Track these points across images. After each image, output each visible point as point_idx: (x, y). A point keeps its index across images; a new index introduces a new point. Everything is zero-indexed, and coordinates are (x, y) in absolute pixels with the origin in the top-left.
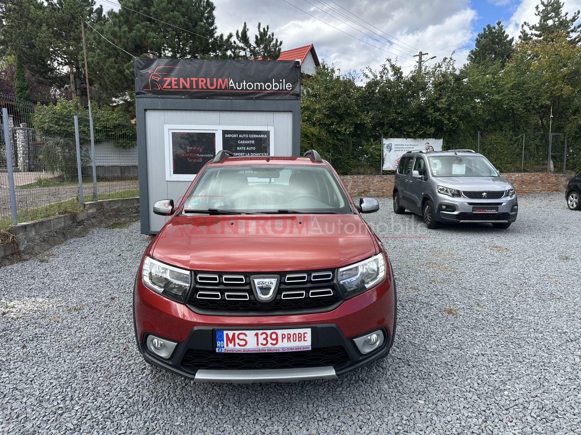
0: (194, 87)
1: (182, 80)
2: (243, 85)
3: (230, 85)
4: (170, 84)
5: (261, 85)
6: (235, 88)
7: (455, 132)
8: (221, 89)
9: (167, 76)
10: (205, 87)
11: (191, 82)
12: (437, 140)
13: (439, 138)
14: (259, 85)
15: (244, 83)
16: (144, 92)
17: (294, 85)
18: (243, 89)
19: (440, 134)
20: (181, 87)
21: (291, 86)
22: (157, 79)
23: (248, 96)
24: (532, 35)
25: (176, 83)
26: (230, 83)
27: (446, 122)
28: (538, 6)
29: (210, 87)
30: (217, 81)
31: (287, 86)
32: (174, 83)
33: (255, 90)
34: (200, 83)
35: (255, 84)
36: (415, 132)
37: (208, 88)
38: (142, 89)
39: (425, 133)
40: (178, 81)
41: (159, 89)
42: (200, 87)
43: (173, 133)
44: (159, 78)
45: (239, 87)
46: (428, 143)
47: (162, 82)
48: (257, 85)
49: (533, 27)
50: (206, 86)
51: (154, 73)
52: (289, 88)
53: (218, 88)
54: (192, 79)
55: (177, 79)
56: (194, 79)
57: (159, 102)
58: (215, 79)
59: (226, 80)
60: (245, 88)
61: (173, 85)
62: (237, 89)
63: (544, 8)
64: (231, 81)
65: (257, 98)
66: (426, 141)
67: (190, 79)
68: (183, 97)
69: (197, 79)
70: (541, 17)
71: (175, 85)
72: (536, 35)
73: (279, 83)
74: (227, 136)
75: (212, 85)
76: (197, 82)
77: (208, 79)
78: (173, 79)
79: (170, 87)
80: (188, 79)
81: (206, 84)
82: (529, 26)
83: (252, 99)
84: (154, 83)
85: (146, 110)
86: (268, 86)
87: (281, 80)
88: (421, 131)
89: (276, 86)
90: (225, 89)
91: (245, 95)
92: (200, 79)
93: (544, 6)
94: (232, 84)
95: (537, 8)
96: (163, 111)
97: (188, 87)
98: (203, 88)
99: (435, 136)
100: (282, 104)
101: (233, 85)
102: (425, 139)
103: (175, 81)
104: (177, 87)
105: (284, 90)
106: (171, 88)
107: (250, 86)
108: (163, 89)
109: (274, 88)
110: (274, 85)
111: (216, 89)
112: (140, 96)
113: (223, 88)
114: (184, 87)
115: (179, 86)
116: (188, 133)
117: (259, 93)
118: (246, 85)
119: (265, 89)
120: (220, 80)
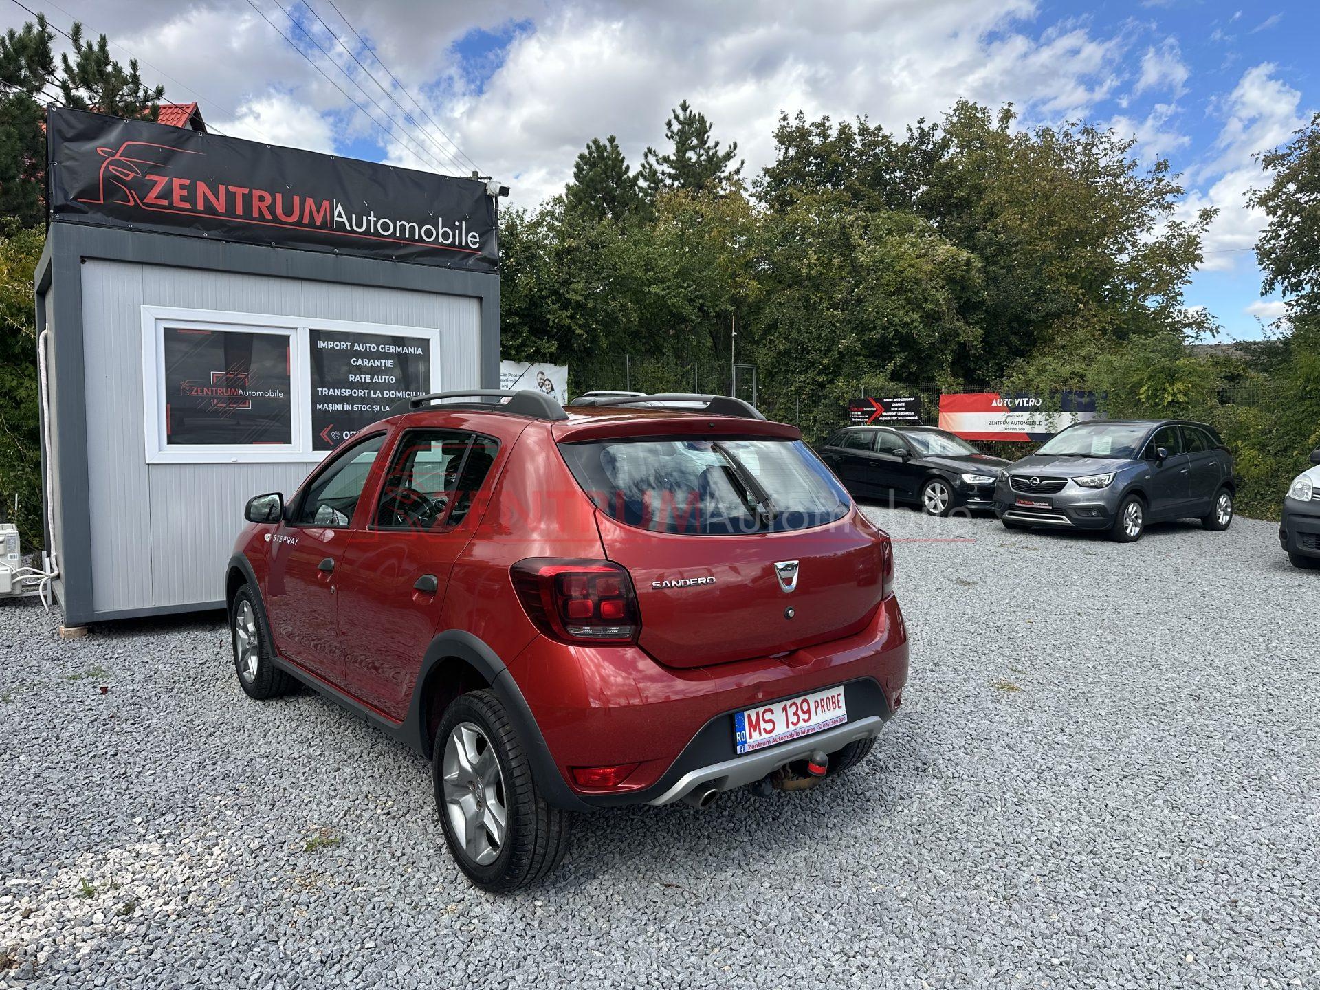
0: (239, 211)
1: (202, 188)
2: (368, 222)
3: (336, 219)
4: (167, 194)
5: (412, 228)
6: (349, 228)
7: (588, 352)
8: (312, 224)
10: (268, 216)
11: (231, 197)
12: (558, 368)
13: (563, 364)
14: (408, 226)
15: (372, 219)
16: (82, 206)
17: (485, 237)
19: (563, 357)
20: (201, 206)
21: (478, 240)
22: (127, 175)
23: (380, 251)
24: (663, 173)
25: (185, 193)
26: (336, 214)
27: (579, 332)
28: (670, 121)
29: (282, 218)
31: (469, 239)
32: (178, 193)
33: (397, 238)
34: (256, 203)
35: (398, 224)
36: (518, 349)
37: (276, 219)
38: (75, 199)
39: (538, 351)
40: (192, 189)
41: (132, 203)
42: (256, 214)
43: (167, 330)
44: (132, 175)
45: (360, 226)
46: (543, 374)
47: (142, 187)
48: (403, 228)
49: (666, 160)
50: (273, 212)
51: (117, 157)
52: (474, 243)
53: (306, 221)
54: (231, 189)
55: (187, 182)
56: (240, 192)
57: (128, 239)
58: (296, 199)
59: (326, 204)
60: (372, 231)
62: (353, 231)
63: (680, 127)
64: (340, 207)
65: (401, 258)
66: (537, 368)
67: (227, 191)
68: (205, 235)
69: (246, 191)
70: (678, 143)
71: (183, 199)
72: (670, 176)
73: (453, 228)
74: (322, 345)
75: (288, 212)
76: (247, 200)
77: (279, 197)
78: (177, 182)
79: (165, 203)
80: (222, 188)
81: (271, 209)
82: (656, 156)
83: (388, 258)
84: (113, 185)
85: (83, 259)
86: (429, 233)
87: (457, 224)
88: (532, 347)
89: (446, 236)
90: (324, 225)
91: (373, 247)
92: (256, 193)
93: (680, 122)
94: (340, 215)
95: (669, 124)
96: (140, 266)
97: (221, 207)
99: (554, 359)
100: (458, 279)
101: (344, 219)
102: (536, 365)
103: (183, 187)
104: (187, 205)
105: (463, 247)
106: (171, 206)
107: (385, 227)
108: (146, 205)
109: (441, 240)
110: (441, 232)
111: (299, 223)
112: (67, 217)
113: (318, 224)
114: (210, 209)
115: (194, 203)
116: (213, 332)
117: (406, 245)
118: (376, 223)
119: (421, 240)
120: (310, 202)
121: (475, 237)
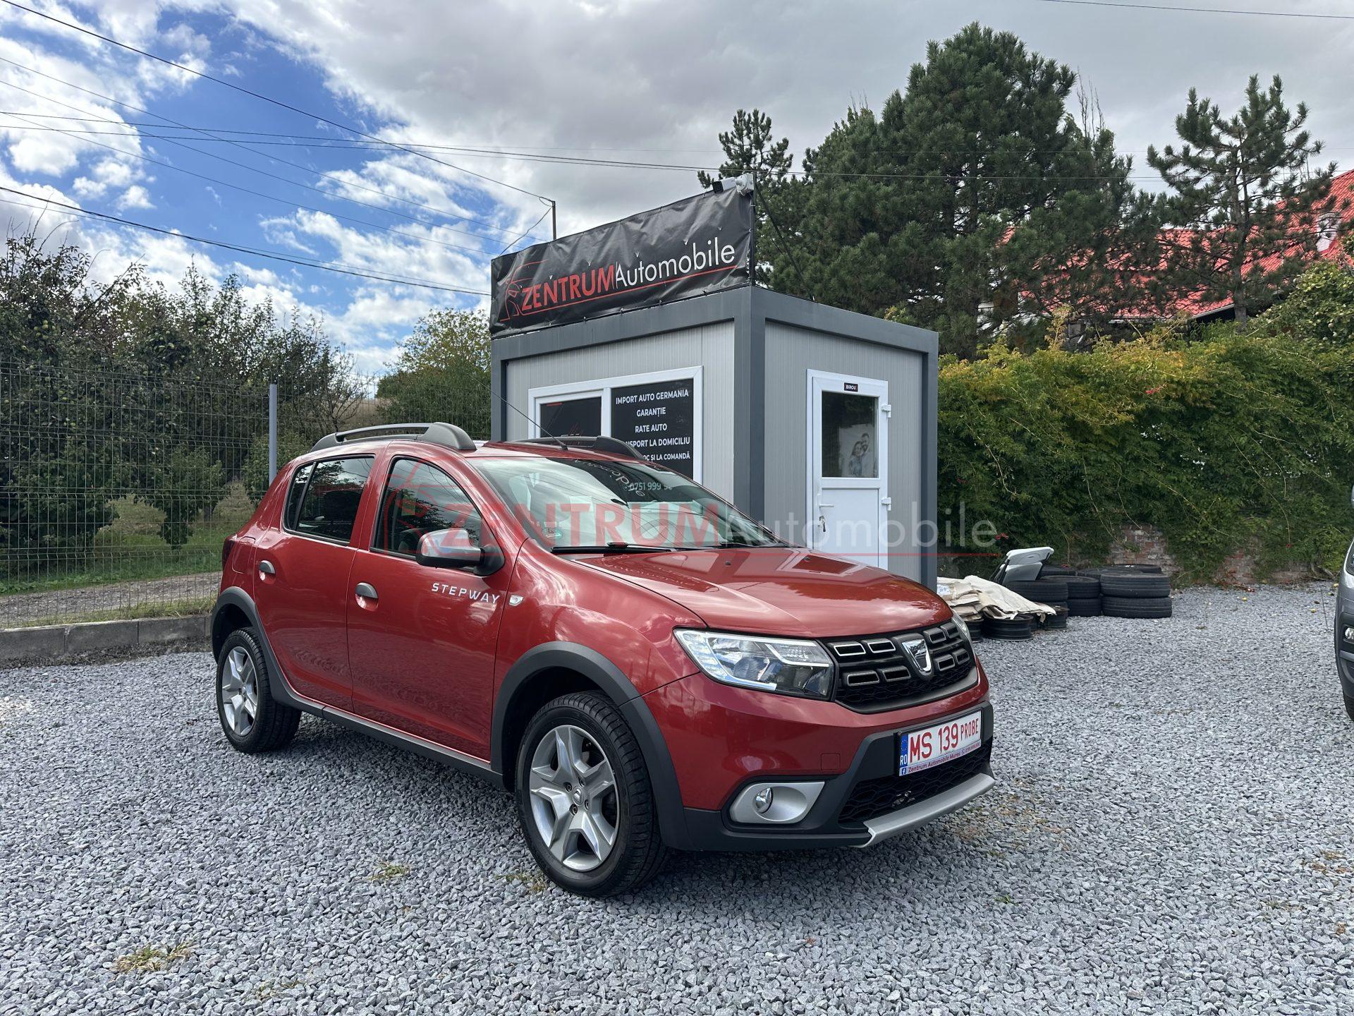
0: (564, 299)
1: (546, 287)
2: (639, 272)
3: (617, 279)
4: (531, 299)
5: (672, 264)
6: (626, 285)
8: (602, 292)
9: (527, 284)
10: (578, 296)
11: (559, 286)
14: (667, 264)
15: (641, 269)
17: (739, 249)
18: (639, 284)
20: (545, 303)
21: (733, 252)
22: (514, 294)
23: (649, 299)
25: (539, 295)
26: (617, 275)
29: (587, 293)
30: (597, 276)
31: (723, 254)
32: (536, 297)
33: (662, 280)
34: (572, 287)
35: (660, 265)
37: (584, 297)
40: (542, 291)
41: (518, 314)
42: (572, 297)
43: (542, 406)
45: (633, 280)
47: (522, 300)
48: (663, 268)
50: (581, 291)
51: (512, 283)
52: (728, 258)
53: (599, 291)
55: (540, 286)
56: (564, 282)
57: (519, 342)
58: (593, 272)
59: (611, 269)
60: (642, 281)
61: (535, 300)
62: (630, 287)
64: (620, 268)
65: (667, 300)
67: (558, 282)
68: (551, 325)
69: (566, 279)
71: (538, 301)
73: (707, 250)
75: (589, 288)
76: (568, 286)
77: (583, 276)
78: (535, 288)
79: (530, 307)
80: (555, 283)
81: (580, 288)
83: (656, 303)
84: (511, 304)
85: (505, 363)
86: (685, 265)
87: (711, 243)
89: (700, 260)
90: (611, 291)
91: (643, 296)
92: (572, 279)
94: (620, 276)
96: (528, 360)
97: (555, 299)
98: (576, 298)
101: (623, 278)
103: (538, 291)
104: (540, 305)
105: (718, 267)
106: (533, 309)
107: (651, 272)
108: (523, 312)
109: (696, 267)
110: (696, 258)
111: (595, 293)
112: (497, 334)
113: (607, 289)
114: (550, 302)
115: (543, 303)
116: (563, 402)
117: (669, 285)
118: (644, 271)
119: (680, 274)
120: (602, 272)
121: (730, 250)
